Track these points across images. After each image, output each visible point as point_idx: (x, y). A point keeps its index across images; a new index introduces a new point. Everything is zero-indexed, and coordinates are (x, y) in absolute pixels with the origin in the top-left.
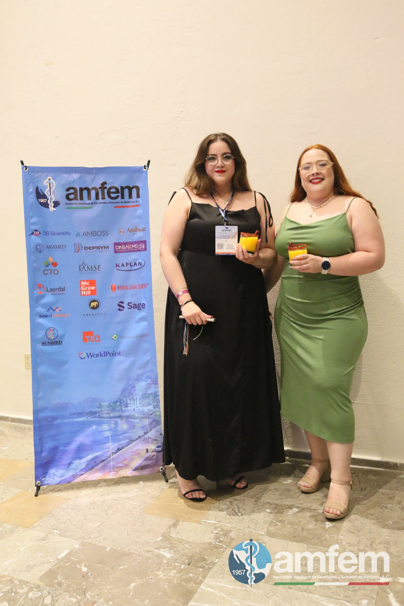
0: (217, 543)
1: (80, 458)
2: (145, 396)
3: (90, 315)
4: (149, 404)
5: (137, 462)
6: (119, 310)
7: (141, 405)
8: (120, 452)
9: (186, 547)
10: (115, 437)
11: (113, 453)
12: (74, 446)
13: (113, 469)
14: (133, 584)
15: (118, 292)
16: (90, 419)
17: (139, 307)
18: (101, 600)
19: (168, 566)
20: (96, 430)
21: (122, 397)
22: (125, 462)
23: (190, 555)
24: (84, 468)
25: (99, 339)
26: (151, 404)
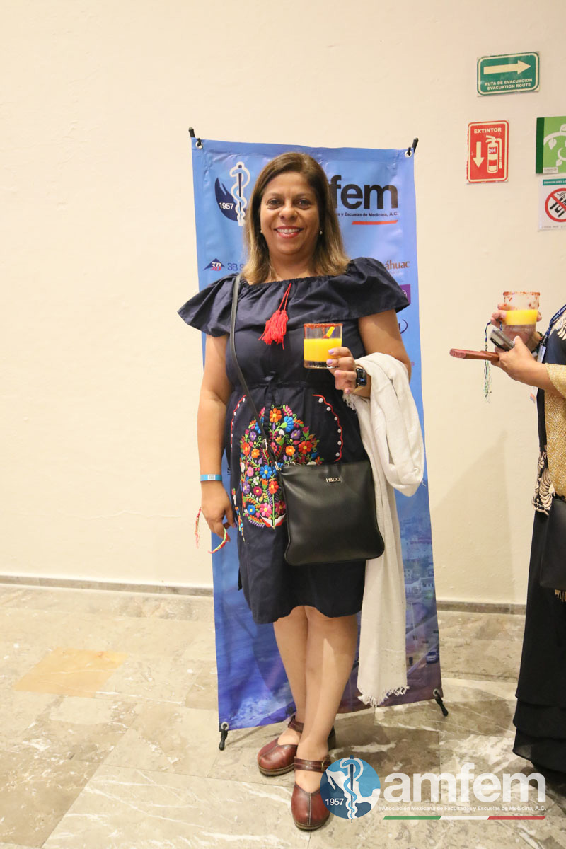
4: (414, 579)
26: (417, 580)
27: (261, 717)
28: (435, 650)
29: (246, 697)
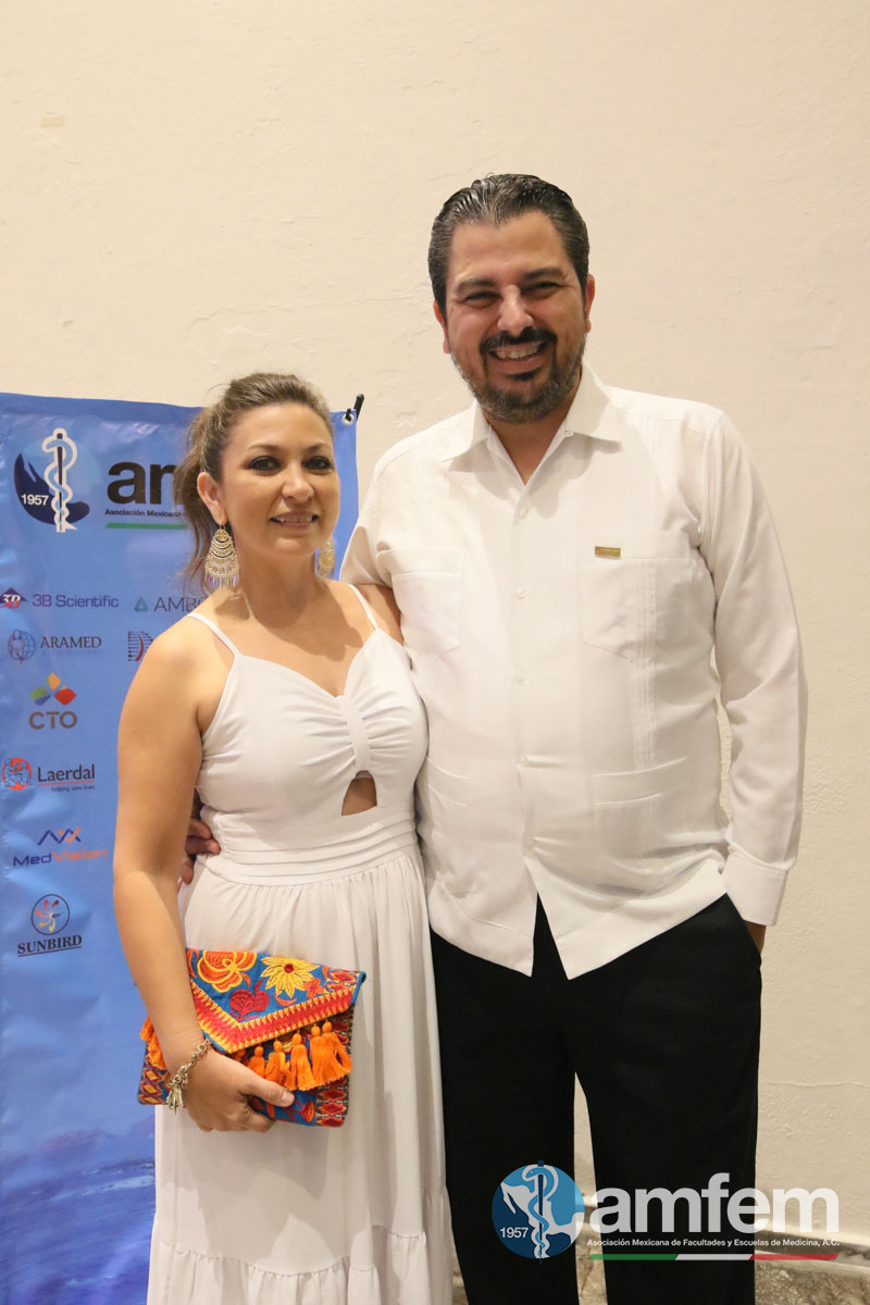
12: (112, 1271)
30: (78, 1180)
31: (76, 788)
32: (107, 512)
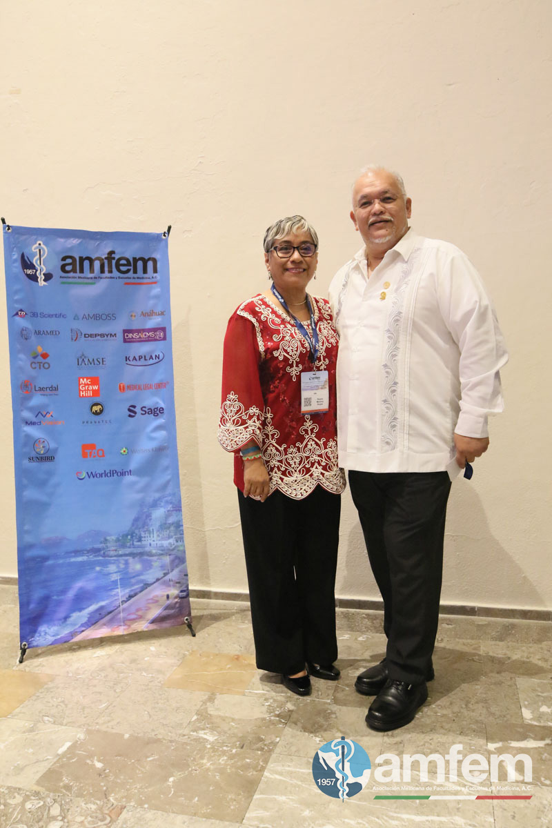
0: (272, 718)
1: (80, 610)
2: (164, 527)
3: (91, 422)
4: (169, 537)
5: (155, 612)
6: (130, 416)
7: (159, 538)
8: (133, 599)
9: (233, 726)
10: (126, 580)
11: (123, 602)
12: (71, 594)
13: (124, 622)
14: (171, 779)
15: (129, 394)
16: (92, 558)
17: (156, 412)
18: (132, 804)
19: (213, 751)
20: (99, 572)
21: (133, 528)
22: (140, 613)
23: (240, 735)
24: (86, 623)
25: (103, 454)
26: (172, 537)
27: (53, 639)
28: (185, 589)
29: (42, 625)
30: (56, 557)
31: (50, 395)
32: (61, 277)
